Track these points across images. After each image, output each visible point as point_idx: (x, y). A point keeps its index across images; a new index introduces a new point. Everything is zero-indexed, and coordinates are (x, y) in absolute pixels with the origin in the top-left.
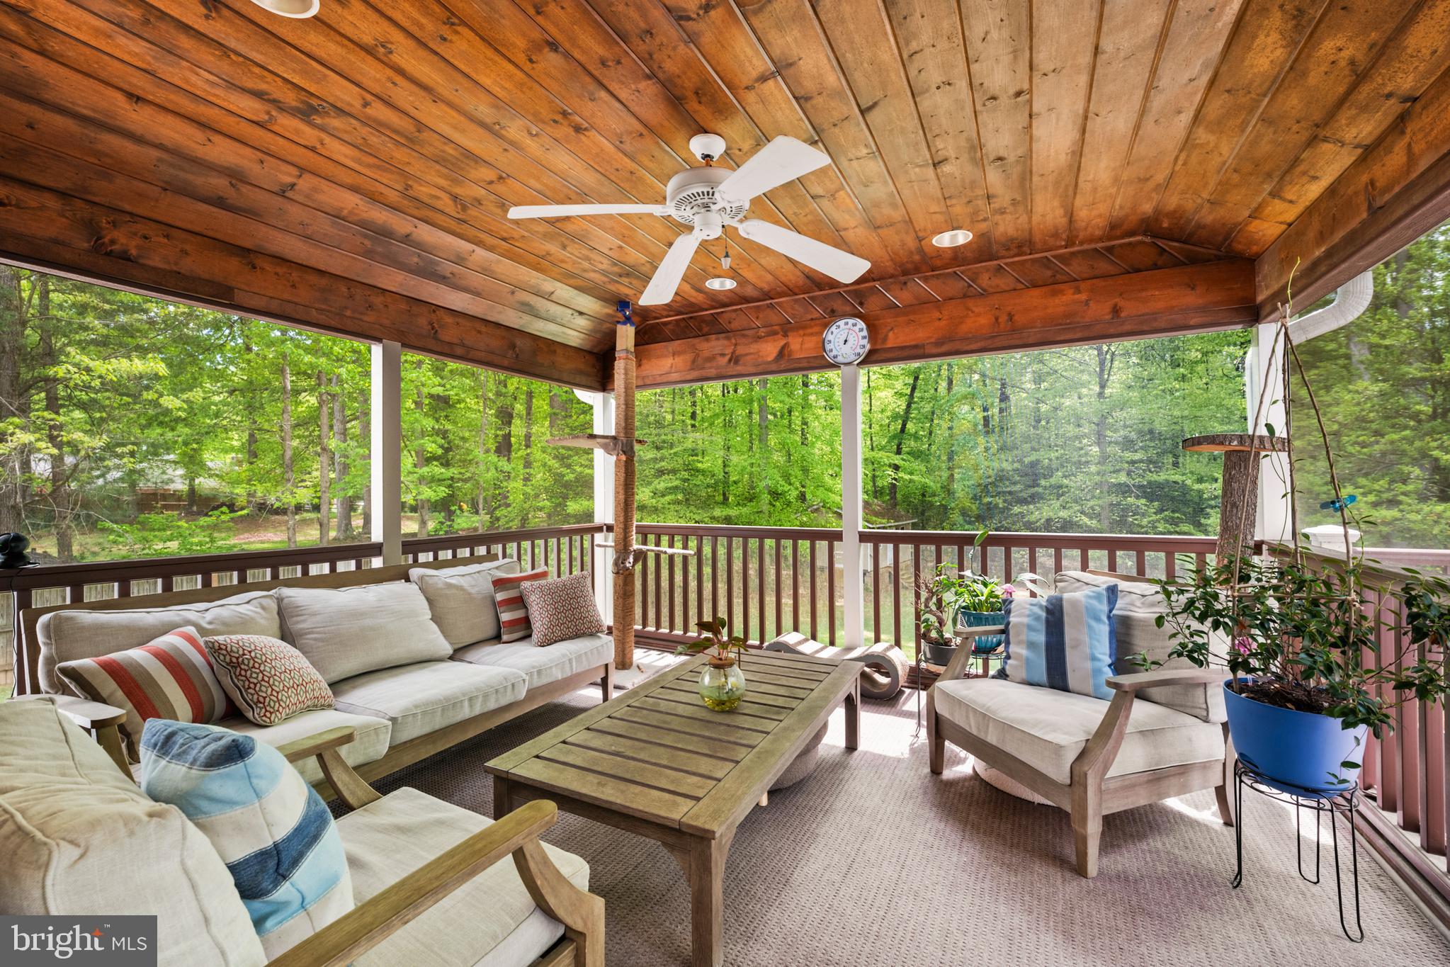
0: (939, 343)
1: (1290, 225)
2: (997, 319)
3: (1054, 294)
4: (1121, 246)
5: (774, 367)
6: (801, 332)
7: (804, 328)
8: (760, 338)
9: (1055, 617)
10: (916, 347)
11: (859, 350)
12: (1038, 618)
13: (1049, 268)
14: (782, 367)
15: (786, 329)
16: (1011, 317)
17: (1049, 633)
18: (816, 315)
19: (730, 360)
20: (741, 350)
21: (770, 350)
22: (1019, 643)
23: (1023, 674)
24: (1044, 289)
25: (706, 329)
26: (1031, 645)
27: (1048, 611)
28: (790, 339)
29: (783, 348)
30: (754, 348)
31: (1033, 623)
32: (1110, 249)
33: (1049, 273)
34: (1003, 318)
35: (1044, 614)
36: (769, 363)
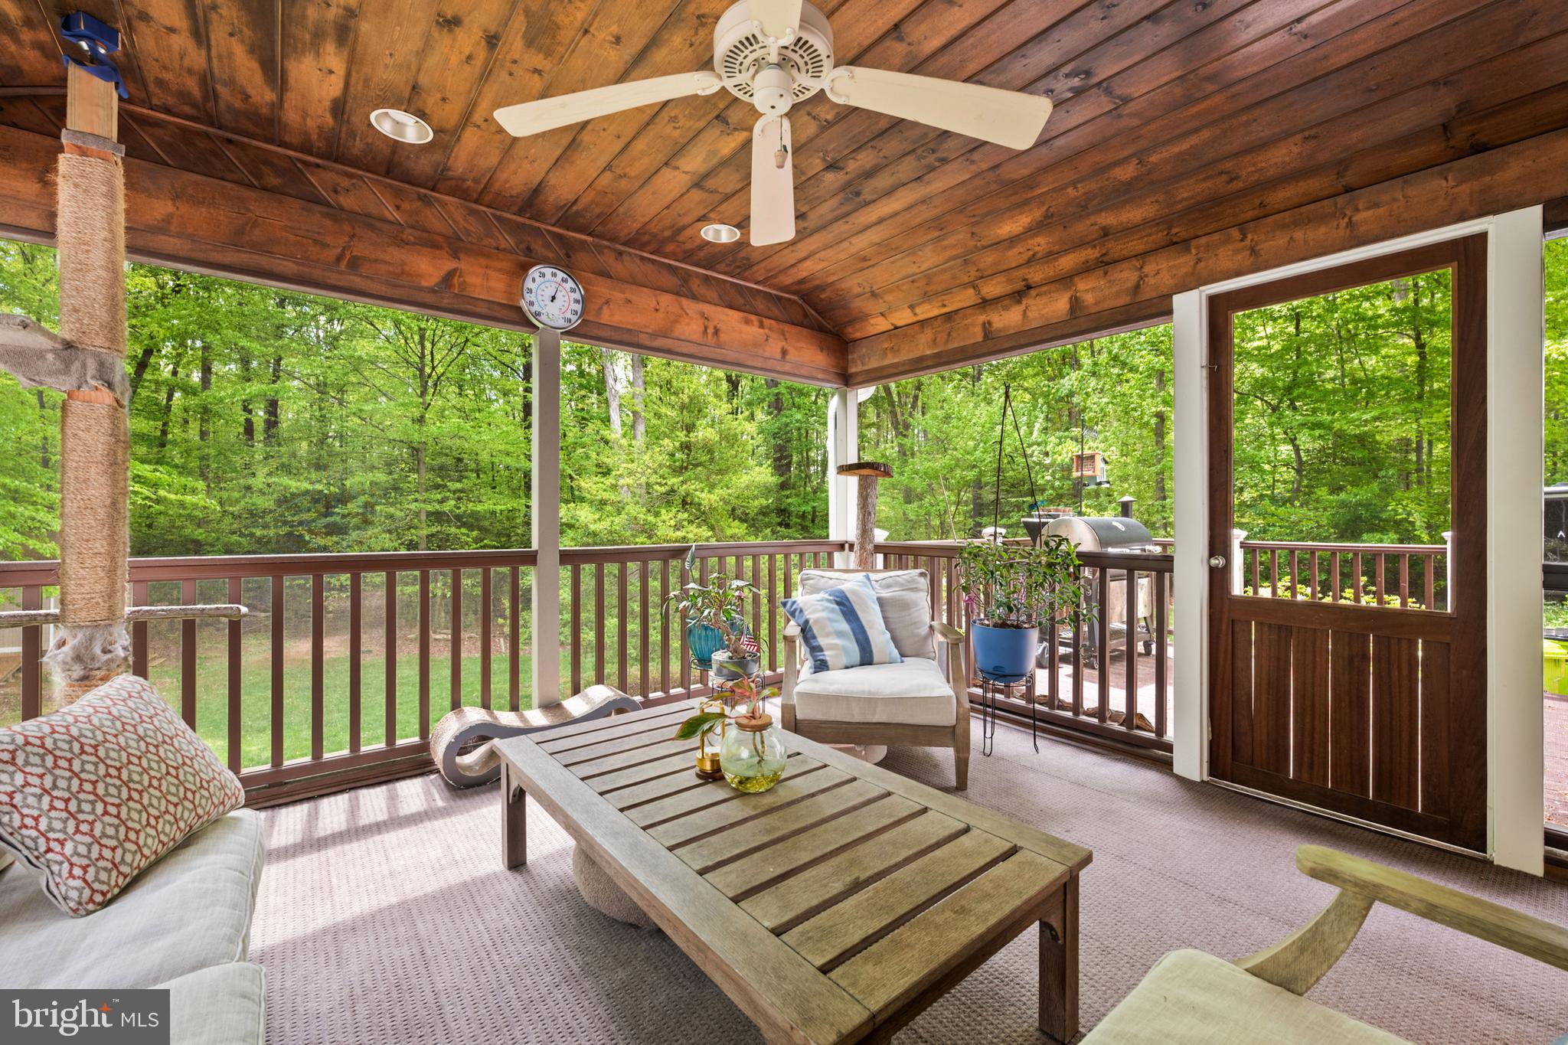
0: (655, 335)
1: (896, 328)
2: (706, 328)
3: (747, 322)
4: (786, 299)
5: (429, 299)
6: (483, 261)
7: (488, 256)
8: (405, 243)
9: (845, 606)
10: (630, 331)
11: (569, 315)
12: (833, 611)
13: (742, 296)
14: (445, 302)
15: (455, 246)
16: (717, 331)
17: (848, 621)
18: (503, 245)
19: (339, 259)
20: (359, 249)
21: (429, 268)
22: (828, 635)
23: (845, 661)
24: (742, 314)
25: (274, 181)
26: (840, 634)
27: (838, 603)
28: (462, 265)
29: (451, 274)
30: (396, 254)
31: (831, 615)
32: (779, 298)
33: (742, 301)
34: (710, 331)
35: (836, 607)
36: (421, 289)
